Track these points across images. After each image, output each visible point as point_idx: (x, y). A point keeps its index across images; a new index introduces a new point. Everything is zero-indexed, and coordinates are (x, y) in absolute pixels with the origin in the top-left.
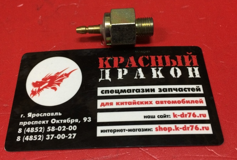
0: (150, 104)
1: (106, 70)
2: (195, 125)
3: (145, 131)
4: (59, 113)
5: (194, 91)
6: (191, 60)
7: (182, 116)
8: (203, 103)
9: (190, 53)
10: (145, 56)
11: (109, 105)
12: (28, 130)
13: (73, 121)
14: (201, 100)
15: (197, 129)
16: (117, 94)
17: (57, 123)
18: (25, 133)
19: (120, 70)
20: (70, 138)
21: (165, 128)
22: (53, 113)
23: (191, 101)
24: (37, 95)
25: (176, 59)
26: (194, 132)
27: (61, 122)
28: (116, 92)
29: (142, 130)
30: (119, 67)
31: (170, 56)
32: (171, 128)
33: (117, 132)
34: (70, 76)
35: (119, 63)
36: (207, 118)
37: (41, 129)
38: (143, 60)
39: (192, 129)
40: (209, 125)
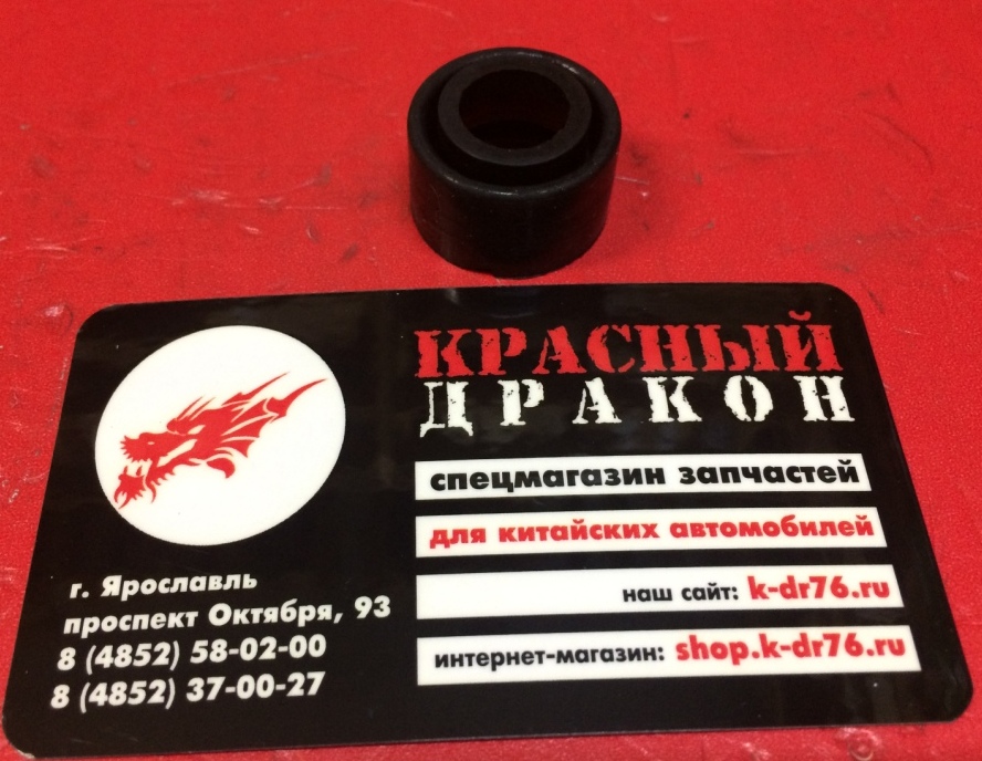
0: (646, 536)
1: (449, 385)
2: (843, 632)
3: (631, 659)
4: (247, 577)
5: (832, 480)
6: (808, 347)
7: (788, 591)
8: (871, 533)
9: (800, 312)
10: (615, 327)
11: (470, 539)
12: (105, 658)
13: (307, 613)
14: (862, 522)
15: (854, 648)
16: (502, 493)
17: (236, 622)
18: (89, 671)
19: (510, 387)
20: (296, 691)
21: (716, 646)
22: (220, 578)
23: (824, 525)
24: (147, 493)
25: (745, 342)
26: (844, 664)
27: (256, 620)
28: (496, 485)
29: (616, 655)
30: (503, 373)
31: (718, 327)
32: (742, 646)
33: (509, 663)
34: (293, 409)
35: (502, 356)
36: (895, 600)
37: (162, 651)
38: (608, 344)
39: (833, 652)
40: (903, 633)
